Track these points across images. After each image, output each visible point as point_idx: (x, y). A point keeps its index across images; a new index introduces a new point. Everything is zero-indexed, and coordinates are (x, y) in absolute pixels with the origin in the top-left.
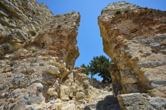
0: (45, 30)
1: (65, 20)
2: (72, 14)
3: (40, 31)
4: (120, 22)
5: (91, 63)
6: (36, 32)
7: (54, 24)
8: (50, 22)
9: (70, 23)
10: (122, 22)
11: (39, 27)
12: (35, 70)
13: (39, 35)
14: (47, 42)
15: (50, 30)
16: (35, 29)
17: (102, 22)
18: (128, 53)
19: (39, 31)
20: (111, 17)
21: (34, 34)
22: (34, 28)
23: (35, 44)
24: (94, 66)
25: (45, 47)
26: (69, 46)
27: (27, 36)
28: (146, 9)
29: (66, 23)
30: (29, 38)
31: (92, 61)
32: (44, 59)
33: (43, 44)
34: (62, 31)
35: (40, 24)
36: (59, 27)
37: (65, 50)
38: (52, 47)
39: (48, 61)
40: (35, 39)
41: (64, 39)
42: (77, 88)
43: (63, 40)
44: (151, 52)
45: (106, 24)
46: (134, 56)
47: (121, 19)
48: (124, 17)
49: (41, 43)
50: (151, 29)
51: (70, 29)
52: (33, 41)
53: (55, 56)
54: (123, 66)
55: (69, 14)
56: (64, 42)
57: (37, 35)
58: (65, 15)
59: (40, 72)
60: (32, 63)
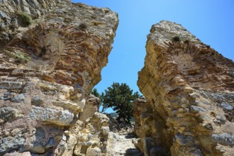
0: (52, 22)
1: (93, 18)
2: (107, 12)
3: (41, 20)
4: (177, 53)
5: (108, 90)
6: (31, 20)
7: (71, 17)
8: (63, 10)
9: (102, 26)
10: (180, 56)
11: (39, 13)
12: (17, 113)
13: (38, 28)
14: (53, 49)
15: (63, 26)
16: (29, 12)
17: (155, 45)
18: (197, 112)
19: (38, 20)
20: (167, 42)
21: (25, 22)
22: (27, 9)
23: (25, 44)
24: (111, 96)
25: (47, 56)
26: (95, 67)
27: (9, 22)
28: (208, 47)
29: (95, 24)
30: (12, 28)
31: (109, 88)
32: (45, 90)
33: (44, 50)
34: (87, 37)
35: (43, 7)
36: (83, 27)
37: (87, 74)
38: (64, 63)
39: (55, 98)
40: (25, 34)
41: (90, 53)
42: (89, 138)
43: (87, 55)
44: (225, 118)
45: (160, 50)
46: (206, 120)
47: (179, 50)
48: (183, 49)
49: (40, 48)
50: (216, 79)
51: (104, 39)
52: (20, 36)
53: (68, 84)
54: (183, 128)
55: (100, 10)
56: (89, 60)
57: (33, 26)
58: (94, 9)
59: (32, 121)
60: (10, 91)
